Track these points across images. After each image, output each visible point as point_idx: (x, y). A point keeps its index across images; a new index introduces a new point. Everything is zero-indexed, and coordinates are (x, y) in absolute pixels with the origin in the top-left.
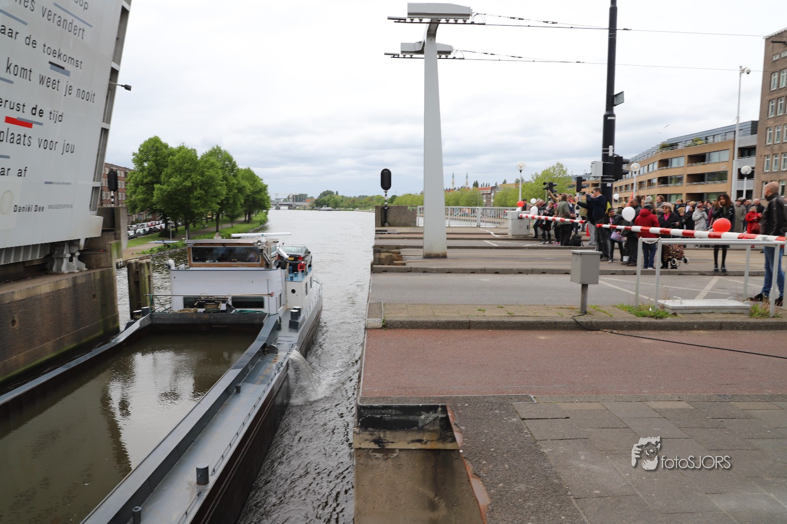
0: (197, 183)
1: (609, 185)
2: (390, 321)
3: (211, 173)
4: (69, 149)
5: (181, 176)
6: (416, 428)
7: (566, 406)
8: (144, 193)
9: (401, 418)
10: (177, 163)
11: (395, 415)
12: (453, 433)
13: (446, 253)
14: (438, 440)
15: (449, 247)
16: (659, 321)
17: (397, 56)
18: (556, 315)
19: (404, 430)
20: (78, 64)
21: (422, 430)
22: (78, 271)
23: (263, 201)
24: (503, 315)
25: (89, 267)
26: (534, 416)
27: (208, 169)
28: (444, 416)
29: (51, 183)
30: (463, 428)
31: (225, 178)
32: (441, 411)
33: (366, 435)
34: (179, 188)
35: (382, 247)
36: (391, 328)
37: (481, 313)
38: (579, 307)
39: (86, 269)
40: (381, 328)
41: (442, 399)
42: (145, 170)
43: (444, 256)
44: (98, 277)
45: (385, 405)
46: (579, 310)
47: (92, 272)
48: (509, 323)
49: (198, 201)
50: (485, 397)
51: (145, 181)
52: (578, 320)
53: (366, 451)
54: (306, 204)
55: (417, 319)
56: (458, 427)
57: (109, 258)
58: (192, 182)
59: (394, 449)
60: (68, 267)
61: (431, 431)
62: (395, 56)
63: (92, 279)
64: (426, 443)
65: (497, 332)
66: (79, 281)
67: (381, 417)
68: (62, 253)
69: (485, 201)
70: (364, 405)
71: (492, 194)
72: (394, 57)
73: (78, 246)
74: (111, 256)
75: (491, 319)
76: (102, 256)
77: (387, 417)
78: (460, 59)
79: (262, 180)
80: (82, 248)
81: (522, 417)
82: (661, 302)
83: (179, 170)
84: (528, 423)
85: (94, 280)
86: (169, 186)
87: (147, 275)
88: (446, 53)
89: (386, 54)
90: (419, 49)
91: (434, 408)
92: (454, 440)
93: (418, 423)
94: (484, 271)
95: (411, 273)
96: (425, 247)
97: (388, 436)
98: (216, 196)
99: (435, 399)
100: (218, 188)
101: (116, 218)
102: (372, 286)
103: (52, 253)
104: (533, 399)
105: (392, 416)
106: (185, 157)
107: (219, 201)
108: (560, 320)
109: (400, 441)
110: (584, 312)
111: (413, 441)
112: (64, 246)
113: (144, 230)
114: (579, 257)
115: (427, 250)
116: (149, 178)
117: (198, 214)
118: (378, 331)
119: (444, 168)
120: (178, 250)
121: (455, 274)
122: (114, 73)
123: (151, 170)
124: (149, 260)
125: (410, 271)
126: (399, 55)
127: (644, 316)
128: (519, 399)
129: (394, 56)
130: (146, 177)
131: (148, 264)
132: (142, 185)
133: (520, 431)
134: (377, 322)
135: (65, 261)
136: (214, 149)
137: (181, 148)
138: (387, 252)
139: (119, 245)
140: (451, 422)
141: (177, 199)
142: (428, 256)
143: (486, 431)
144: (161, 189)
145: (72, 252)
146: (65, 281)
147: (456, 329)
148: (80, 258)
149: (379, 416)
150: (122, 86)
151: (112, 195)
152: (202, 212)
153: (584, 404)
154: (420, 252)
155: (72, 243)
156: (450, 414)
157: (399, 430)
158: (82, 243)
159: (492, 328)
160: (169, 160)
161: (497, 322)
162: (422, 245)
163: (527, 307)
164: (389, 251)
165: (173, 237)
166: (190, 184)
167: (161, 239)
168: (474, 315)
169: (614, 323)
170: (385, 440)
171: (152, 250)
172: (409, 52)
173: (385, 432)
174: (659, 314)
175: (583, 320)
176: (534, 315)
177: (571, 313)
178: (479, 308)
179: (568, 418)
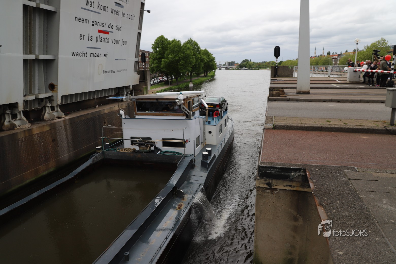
0: (181, 58)
2: (277, 125)
3: (188, 52)
4: (124, 43)
5: (174, 54)
6: (289, 179)
7: (376, 174)
8: (157, 63)
9: (281, 173)
10: (172, 48)
11: (278, 172)
12: (309, 183)
13: (309, 91)
14: (300, 186)
15: (311, 88)
19: (282, 180)
20: (126, 2)
21: (292, 180)
22: (129, 100)
23: (213, 65)
24: (341, 124)
26: (356, 178)
27: (186, 50)
28: (304, 174)
29: (117, 60)
30: (315, 181)
31: (194, 55)
32: (303, 171)
33: (262, 181)
34: (173, 60)
35: (274, 88)
36: (277, 129)
37: (328, 123)
38: (389, 121)
40: (272, 129)
41: (304, 166)
42: (157, 52)
43: (308, 93)
45: (273, 166)
46: (389, 123)
48: (344, 128)
49: (182, 67)
50: (328, 166)
52: (388, 129)
53: (262, 188)
54: (235, 67)
55: (292, 125)
56: (312, 180)
59: (277, 189)
61: (297, 181)
64: (294, 187)
65: (337, 133)
67: (271, 172)
68: (123, 92)
69: (334, 62)
70: (262, 165)
71: (339, 59)
73: (130, 89)
74: (143, 93)
75: (333, 126)
76: (139, 93)
77: (274, 172)
79: (212, 55)
80: (131, 90)
81: (349, 178)
83: (173, 51)
84: (352, 181)
86: (168, 60)
91: (299, 170)
92: (309, 187)
93: (290, 177)
94: (331, 101)
95: (289, 102)
96: (297, 88)
97: (274, 182)
98: (190, 64)
99: (300, 165)
100: (191, 59)
101: (145, 76)
102: (268, 108)
103: (119, 92)
104: (357, 169)
105: (276, 172)
106: (176, 45)
107: (192, 66)
108: (376, 128)
109: (280, 185)
110: (392, 124)
111: (287, 186)
112: (124, 89)
113: (158, 81)
114: (391, 92)
115: (299, 89)
116: (159, 56)
117: (182, 73)
118: (270, 131)
121: (314, 102)
122: (143, 5)
123: (160, 52)
125: (289, 100)
130: (158, 55)
132: (156, 59)
133: (347, 184)
134: (270, 125)
136: (189, 40)
137: (174, 40)
138: (276, 90)
139: (147, 88)
140: (308, 177)
141: (172, 66)
142: (299, 93)
143: (327, 183)
144: (164, 61)
145: (127, 91)
146: (124, 105)
147: (313, 131)
149: (269, 172)
150: (146, 11)
151: (143, 64)
152: (184, 72)
154: (295, 91)
155: (127, 87)
156: (307, 173)
157: (279, 180)
158: (131, 87)
159: (334, 131)
160: (168, 47)
161: (337, 128)
162: (296, 87)
163: (356, 120)
164: (278, 90)
165: (171, 84)
166: (178, 58)
167: (165, 85)
168: (324, 124)
170: (272, 184)
171: (161, 91)
173: (272, 180)
175: (391, 129)
176: (360, 125)
177: (384, 124)
178: (327, 120)
179: (377, 180)
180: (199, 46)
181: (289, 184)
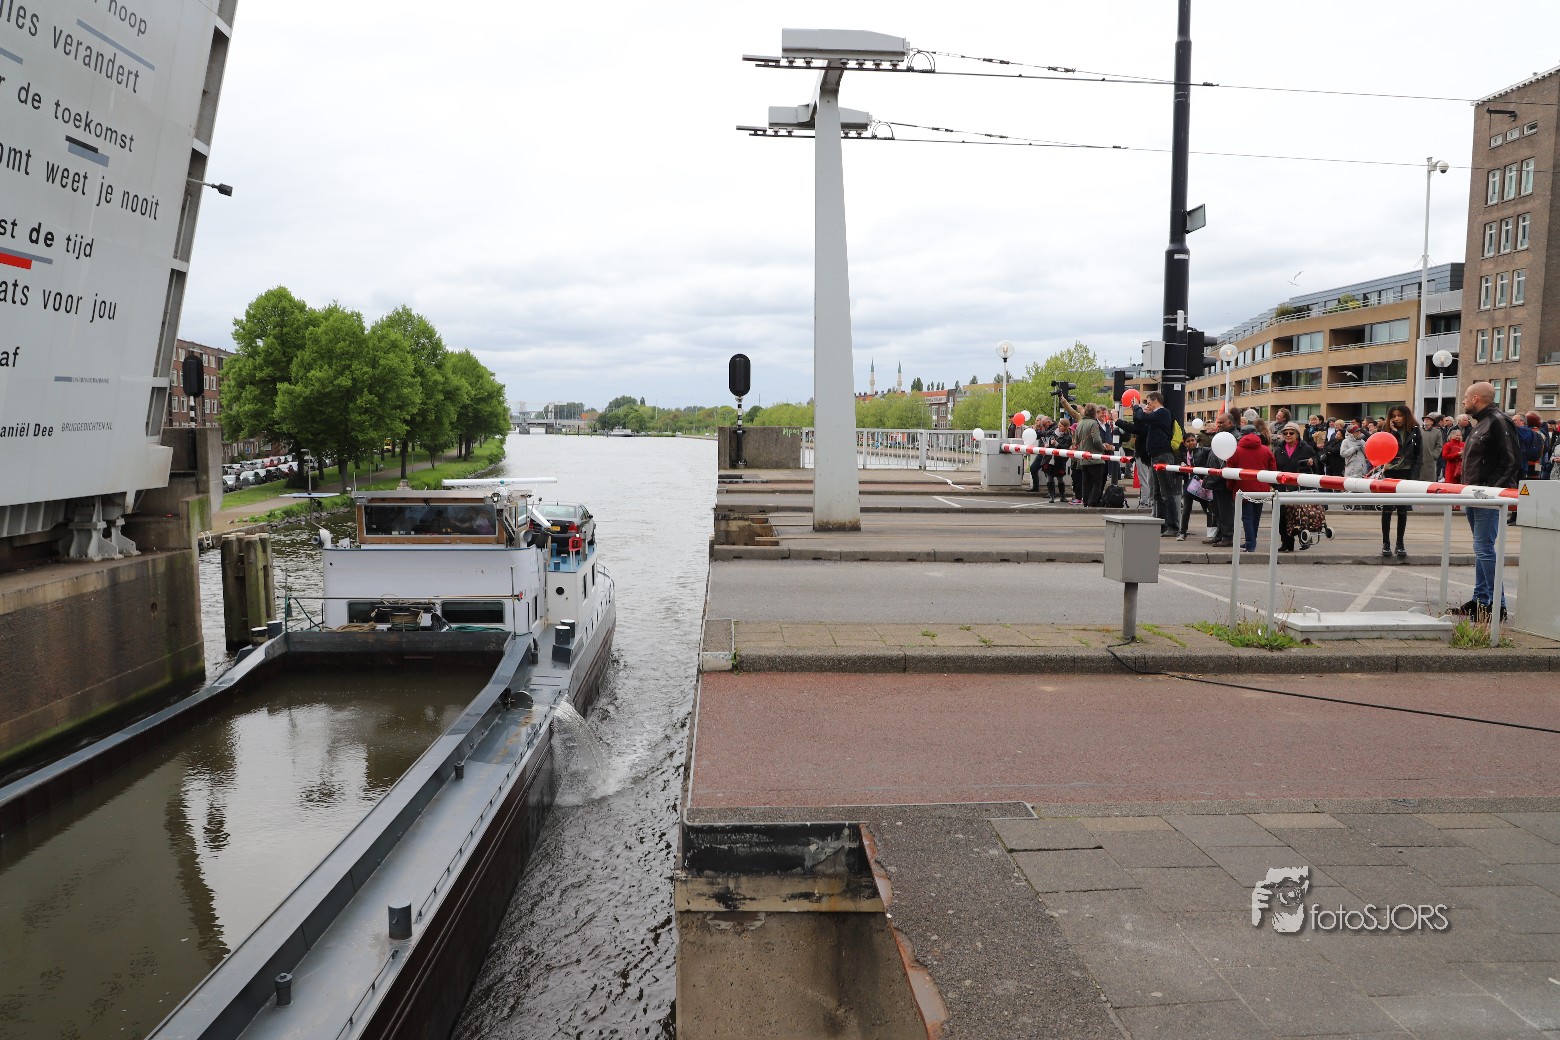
0: (363, 381)
1: (1177, 387)
2: (748, 657)
3: (392, 360)
4: (105, 310)
5: (330, 366)
6: (799, 869)
7: (1096, 825)
8: (256, 399)
9: (769, 850)
10: (324, 340)
11: (758, 845)
12: (874, 880)
13: (858, 521)
14: (843, 894)
15: (864, 510)
16: (1276, 654)
17: (761, 133)
18: (1077, 643)
19: (775, 874)
20: (124, 142)
21: (811, 873)
22: (121, 556)
23: (496, 416)
24: (971, 644)
25: (143, 549)
26: (1032, 844)
27: (385, 353)
28: (854, 845)
29: (68, 379)
30: (893, 869)
31: (419, 372)
32: (850, 835)
33: (700, 885)
34: (327, 390)
35: (731, 509)
36: (749, 671)
37: (928, 641)
38: (1121, 627)
39: (138, 553)
40: (731, 671)
41: (852, 812)
42: (258, 354)
43: (855, 528)
44: (161, 568)
45: (738, 824)
46: (1120, 634)
47: (150, 557)
48: (984, 659)
49: (365, 417)
50: (935, 808)
51: (259, 375)
52: (1118, 654)
53: (700, 916)
54: (581, 423)
55: (799, 654)
56: (882, 867)
57: (185, 529)
58: (354, 379)
59: (757, 912)
60: (100, 548)
61: (830, 876)
62: (759, 133)
63: (150, 573)
64: (819, 899)
65: (959, 678)
66: (123, 577)
67: (730, 848)
68: (90, 521)
69: (935, 418)
70: (696, 824)
71: (950, 405)
72: (756, 135)
73: (123, 506)
74: (188, 527)
75: (947, 653)
76: (169, 526)
77: (741, 849)
78: (885, 139)
79: (493, 374)
80: (129, 511)
81: (1009, 847)
82: (1281, 617)
83: (327, 355)
84: (1021, 858)
85: (154, 574)
86: (306, 387)
87: (260, 565)
88: (856, 127)
89: (739, 128)
90: (806, 118)
91: (834, 831)
92: (875, 893)
93: (804, 860)
94: (933, 557)
95: (789, 562)
96: (816, 510)
97: (745, 885)
98: (401, 408)
99: (836, 811)
100: (406, 391)
101: (198, 449)
102: (711, 587)
103: (67, 521)
104: (1031, 810)
105: (751, 846)
106: (340, 330)
107: (408, 417)
108: (1084, 654)
109: (767, 897)
110: (1130, 638)
111: (793, 897)
112: (93, 505)
113: (257, 474)
114: (1119, 530)
115: (821, 514)
116: (267, 371)
117: (364, 443)
118: (723, 675)
119: (854, 352)
120: (323, 514)
121: (876, 564)
122: (198, 160)
123: (272, 354)
124: (265, 535)
125: (787, 556)
126: (765, 131)
127: (1247, 646)
128: (1004, 810)
129: (755, 132)
130: (260, 368)
131: (263, 541)
132: (251, 383)
133: (1005, 872)
134: (721, 658)
135: (96, 537)
136: (398, 313)
137: (331, 311)
138: (741, 519)
139: (204, 505)
140: (869, 857)
141: (322, 413)
142: (822, 528)
143: (938, 875)
144: (290, 393)
145: (109, 518)
146: (94, 576)
147: (879, 672)
148: (125, 531)
149: (726, 847)
150: (213, 186)
151: (192, 403)
152: (372, 439)
153: (1130, 819)
154: (807, 519)
155: (110, 500)
156: (866, 843)
157: (765, 875)
158: (130, 500)
159: (949, 671)
160: (307, 335)
161: (959, 658)
162: (810, 505)
163: (1019, 628)
164: (746, 517)
165: (315, 487)
166: (349, 383)
167: (288, 491)
168: (914, 645)
169: (1189, 658)
170: (738, 894)
171: (271, 515)
172: (784, 125)
173: (737, 878)
174: (1276, 641)
175: (1129, 655)
176: (1033, 644)
177: (1105, 640)
178: (924, 630)
179: (1101, 848)
180: (439, 339)
181: (803, 888)
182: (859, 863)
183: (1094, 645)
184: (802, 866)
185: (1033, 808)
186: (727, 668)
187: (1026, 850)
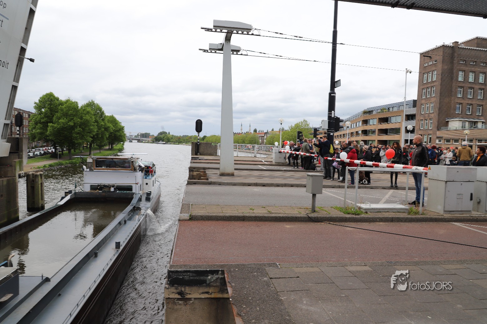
0: (78, 124)
1: (332, 134)
2: (194, 216)
3: (87, 117)
5: (67, 119)
6: (205, 284)
7: (297, 270)
8: (41, 128)
9: (195, 278)
10: (65, 110)
11: (192, 276)
12: (227, 288)
13: (234, 172)
14: (219, 292)
15: (236, 169)
16: (357, 216)
17: (207, 51)
18: (297, 212)
19: (197, 286)
21: (209, 285)
23: (121, 136)
24: (265, 212)
26: (278, 276)
27: (85, 115)
28: (222, 277)
30: (233, 284)
31: (96, 121)
32: (221, 273)
33: (173, 289)
34: (65, 126)
35: (194, 168)
36: (195, 220)
37: (251, 211)
38: (311, 208)
40: (189, 220)
41: (222, 266)
42: (42, 114)
43: (232, 175)
44: (5, 183)
45: (185, 270)
46: (311, 210)
47: (1, 179)
48: (268, 217)
49: (78, 135)
50: (249, 265)
51: (42, 121)
52: (310, 216)
53: (173, 299)
54: (149, 139)
55: (211, 215)
56: (230, 284)
57: (14, 170)
58: (74, 123)
59: (191, 298)
61: (214, 286)
64: (211, 294)
65: (261, 223)
69: (260, 141)
70: (172, 270)
71: (265, 137)
75: (257, 215)
76: (8, 169)
77: (186, 278)
78: (245, 55)
79: (121, 123)
81: (270, 277)
82: (359, 205)
83: (66, 115)
84: (274, 280)
85: (2, 185)
86: (58, 125)
87: (40, 182)
88: (236, 51)
89: (200, 50)
90: (221, 48)
91: (216, 272)
92: (228, 293)
93: (206, 281)
94: (256, 185)
95: (211, 185)
96: (221, 169)
97: (187, 289)
98: (90, 133)
99: (218, 266)
100: (92, 127)
101: (20, 144)
102: (186, 193)
104: (278, 265)
105: (190, 277)
106: (70, 107)
107: (92, 136)
108: (299, 216)
109: (194, 293)
110: (314, 211)
111: (203, 293)
113: (40, 152)
114: (311, 178)
115: (222, 170)
116: (45, 119)
117: (77, 143)
118: (186, 222)
120: (62, 166)
121: (238, 186)
122: (23, 50)
123: (47, 114)
124: (42, 173)
125: (210, 183)
127: (349, 214)
128: (270, 265)
129: (205, 51)
130: (42, 118)
131: (41, 175)
132: (40, 123)
133: (268, 285)
134: (186, 216)
136: (90, 102)
137: (68, 101)
138: (197, 171)
139: (21, 163)
140: (226, 280)
141: (63, 133)
142: (222, 175)
143: (247, 286)
144: (53, 127)
147: (236, 221)
149: (182, 277)
150: (28, 59)
151: (19, 129)
152: (80, 143)
153: (308, 268)
154: (218, 172)
156: (226, 276)
157: (194, 286)
159: (258, 221)
160: (59, 108)
161: (261, 217)
162: (219, 167)
163: (281, 208)
164: (199, 170)
165: (60, 158)
167: (51, 159)
168: (247, 212)
169: (331, 217)
170: (185, 292)
171: (45, 166)
172: (214, 49)
173: (185, 287)
174: (357, 212)
175: (313, 216)
176: (284, 213)
177: (306, 211)
178: (251, 208)
179: (298, 277)
180: (103, 111)
181: (206, 290)
182: (223, 283)
183: (303, 213)
184: (206, 283)
185: (279, 264)
186: (188, 219)
187: (275, 278)
